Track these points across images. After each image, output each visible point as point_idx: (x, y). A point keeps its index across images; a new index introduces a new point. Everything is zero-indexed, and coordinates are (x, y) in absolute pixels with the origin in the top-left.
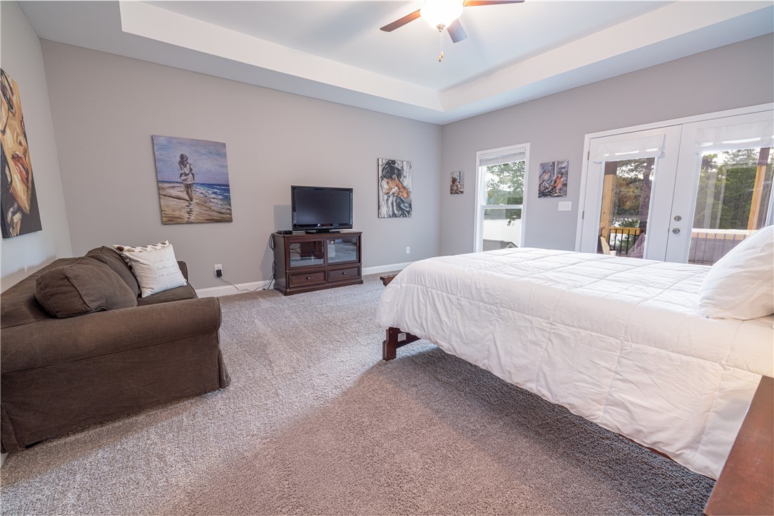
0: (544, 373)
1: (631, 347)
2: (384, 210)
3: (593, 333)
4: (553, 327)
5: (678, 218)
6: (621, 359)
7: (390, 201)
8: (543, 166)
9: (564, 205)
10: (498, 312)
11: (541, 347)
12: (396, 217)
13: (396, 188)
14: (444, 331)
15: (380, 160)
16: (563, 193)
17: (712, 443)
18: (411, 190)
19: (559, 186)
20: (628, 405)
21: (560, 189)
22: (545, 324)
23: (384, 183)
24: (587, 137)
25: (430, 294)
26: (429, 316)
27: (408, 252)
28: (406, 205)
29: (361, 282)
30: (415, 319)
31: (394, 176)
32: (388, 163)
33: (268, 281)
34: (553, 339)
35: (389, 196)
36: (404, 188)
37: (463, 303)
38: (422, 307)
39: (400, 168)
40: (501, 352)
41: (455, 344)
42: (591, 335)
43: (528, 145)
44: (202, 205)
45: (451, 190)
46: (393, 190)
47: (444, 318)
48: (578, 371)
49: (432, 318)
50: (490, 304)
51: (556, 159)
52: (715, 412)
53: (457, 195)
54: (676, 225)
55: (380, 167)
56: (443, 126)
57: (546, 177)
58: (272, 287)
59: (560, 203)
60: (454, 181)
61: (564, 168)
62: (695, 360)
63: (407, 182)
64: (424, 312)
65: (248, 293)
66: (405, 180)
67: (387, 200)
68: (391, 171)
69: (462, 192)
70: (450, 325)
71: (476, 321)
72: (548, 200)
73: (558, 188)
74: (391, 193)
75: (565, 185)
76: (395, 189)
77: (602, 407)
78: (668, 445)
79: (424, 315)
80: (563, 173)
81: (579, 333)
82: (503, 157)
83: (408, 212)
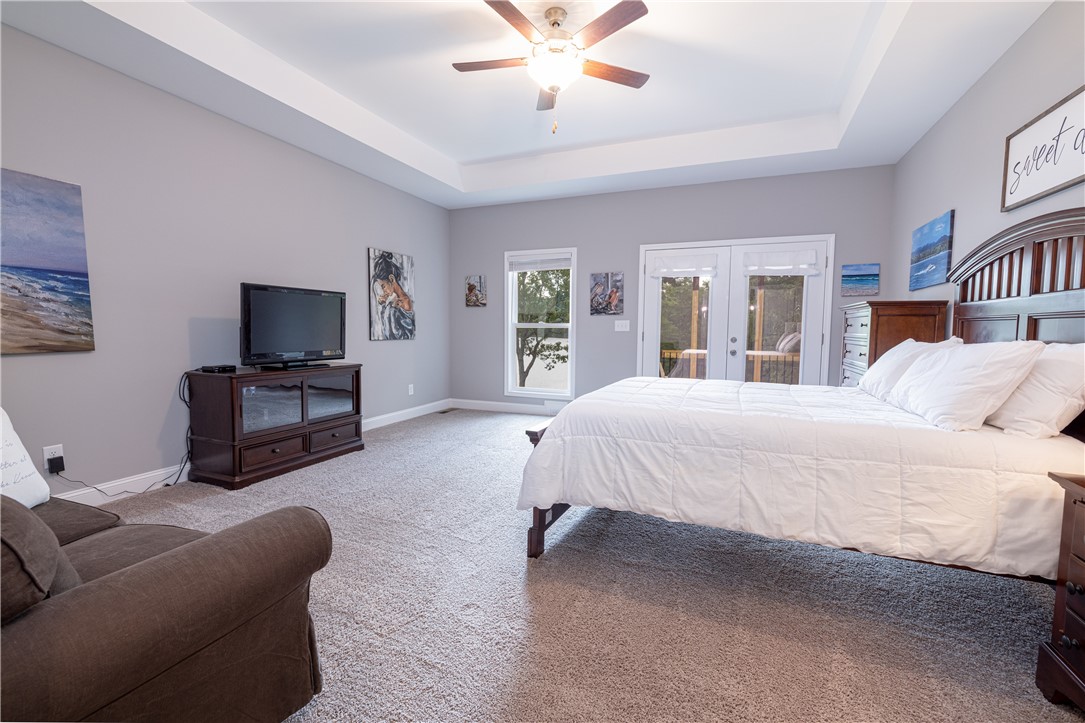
0: (824, 516)
1: (912, 470)
2: (378, 328)
3: (869, 463)
4: (820, 462)
5: (734, 340)
6: (904, 483)
7: (386, 315)
8: (594, 277)
9: (621, 324)
10: (742, 457)
11: (812, 488)
12: (395, 338)
13: (394, 294)
14: (662, 492)
15: (371, 251)
16: (619, 311)
17: (1008, 542)
18: (413, 298)
19: (615, 303)
20: (926, 527)
21: (616, 306)
22: (810, 461)
23: (377, 286)
24: (643, 248)
25: (623, 446)
26: (630, 477)
27: (411, 392)
28: (408, 320)
29: (361, 447)
30: (604, 484)
31: (391, 277)
32: (382, 256)
33: (176, 468)
34: (825, 476)
35: (384, 307)
36: (405, 295)
37: (685, 451)
38: (611, 465)
39: (398, 265)
40: (762, 504)
41: (685, 508)
42: (868, 465)
43: (574, 250)
44: (14, 314)
45: (467, 301)
46: (391, 298)
47: (659, 475)
48: (865, 505)
49: (636, 478)
50: (727, 447)
51: (609, 270)
52: (1002, 514)
53: (477, 308)
54: (732, 347)
55: (371, 261)
56: (450, 211)
57: (599, 290)
58: (184, 478)
59: (617, 322)
60: (471, 288)
61: (620, 281)
62: (972, 470)
63: (408, 287)
64: (619, 472)
65: (132, 499)
66: (405, 283)
67: (382, 313)
68: (387, 268)
69: (485, 305)
70: (670, 483)
71: (711, 471)
72: (602, 318)
73: (614, 304)
74: (387, 303)
75: (621, 301)
76: (393, 297)
77: (898, 537)
78: (971, 555)
79: (620, 477)
80: (618, 287)
81: (853, 464)
82: (543, 262)
83: (411, 332)
